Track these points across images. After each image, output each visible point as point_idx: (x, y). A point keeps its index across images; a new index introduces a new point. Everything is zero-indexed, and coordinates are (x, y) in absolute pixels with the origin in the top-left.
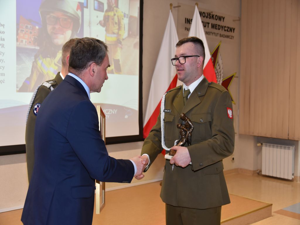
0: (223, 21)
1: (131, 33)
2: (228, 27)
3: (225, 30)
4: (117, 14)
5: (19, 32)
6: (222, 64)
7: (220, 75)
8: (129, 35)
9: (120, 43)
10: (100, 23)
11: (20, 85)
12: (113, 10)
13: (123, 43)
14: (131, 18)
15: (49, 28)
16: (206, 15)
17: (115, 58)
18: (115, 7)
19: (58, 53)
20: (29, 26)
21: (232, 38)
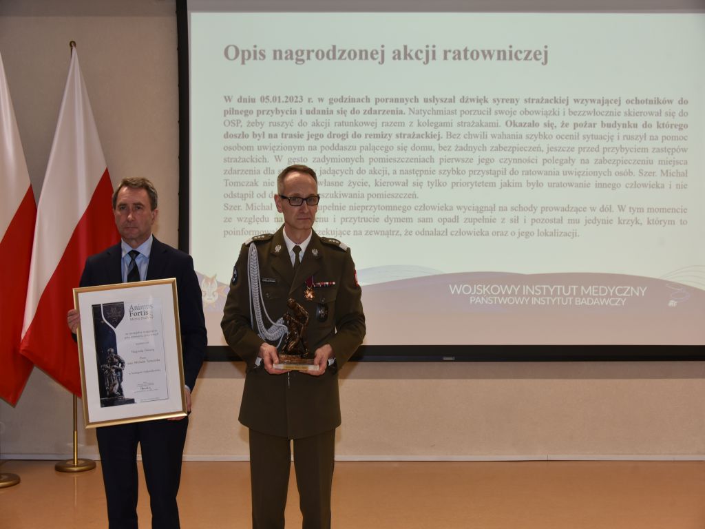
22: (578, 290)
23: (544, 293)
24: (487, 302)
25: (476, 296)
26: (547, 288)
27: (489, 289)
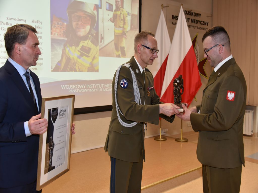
0: (200, 17)
1: (132, 27)
2: (203, 22)
3: (201, 24)
4: (122, 13)
5: (53, 27)
6: (199, 49)
7: (198, 58)
8: (131, 29)
9: (125, 34)
10: (110, 19)
11: (54, 67)
12: (120, 10)
13: (127, 34)
14: (133, 15)
15: (74, 24)
16: (187, 12)
17: (121, 46)
18: (121, 7)
19: (80, 43)
20: (60, 23)
21: (207, 30)
22: (104, 86)
23: (93, 87)
24: (75, 92)
25: (71, 89)
26: (94, 85)
27: (75, 87)
